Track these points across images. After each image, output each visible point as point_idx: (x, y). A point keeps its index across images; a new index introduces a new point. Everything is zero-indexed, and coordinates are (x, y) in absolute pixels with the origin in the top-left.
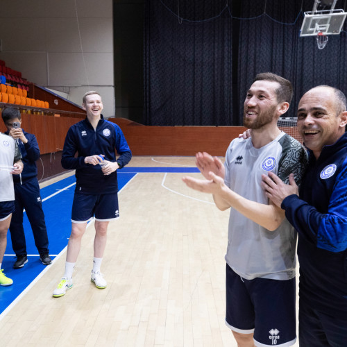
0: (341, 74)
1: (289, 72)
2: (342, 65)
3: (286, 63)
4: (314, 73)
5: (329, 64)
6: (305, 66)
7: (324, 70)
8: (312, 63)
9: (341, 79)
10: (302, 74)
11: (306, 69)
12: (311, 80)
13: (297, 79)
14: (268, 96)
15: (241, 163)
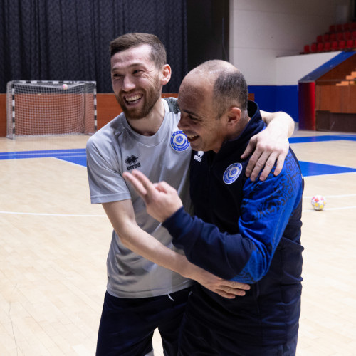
0: (96, 25)
1: (28, 17)
2: (96, 14)
3: (23, 5)
4: (62, 20)
5: (81, 10)
6: (49, 10)
7: (74, 19)
8: (58, 7)
9: (97, 32)
10: (46, 22)
11: (52, 15)
12: (59, 31)
13: (41, 29)
14: (145, 69)
15: (139, 165)
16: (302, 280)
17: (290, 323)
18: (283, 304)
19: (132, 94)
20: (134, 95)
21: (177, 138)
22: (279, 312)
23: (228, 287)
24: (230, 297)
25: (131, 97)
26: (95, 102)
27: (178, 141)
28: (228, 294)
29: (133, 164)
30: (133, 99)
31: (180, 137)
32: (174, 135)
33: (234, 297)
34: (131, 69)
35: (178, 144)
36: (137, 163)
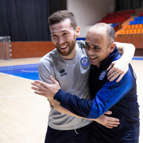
14: (69, 32)
15: (66, 74)
16: (139, 120)
17: (135, 139)
18: (132, 131)
19: (63, 45)
20: (64, 45)
21: (84, 61)
22: (131, 134)
23: (110, 124)
24: (111, 128)
25: (63, 46)
26: (10, 46)
27: (84, 62)
28: (110, 126)
29: (63, 73)
30: (64, 47)
31: (85, 60)
32: (82, 59)
33: (112, 128)
34: (62, 33)
35: (84, 63)
36: (65, 73)
